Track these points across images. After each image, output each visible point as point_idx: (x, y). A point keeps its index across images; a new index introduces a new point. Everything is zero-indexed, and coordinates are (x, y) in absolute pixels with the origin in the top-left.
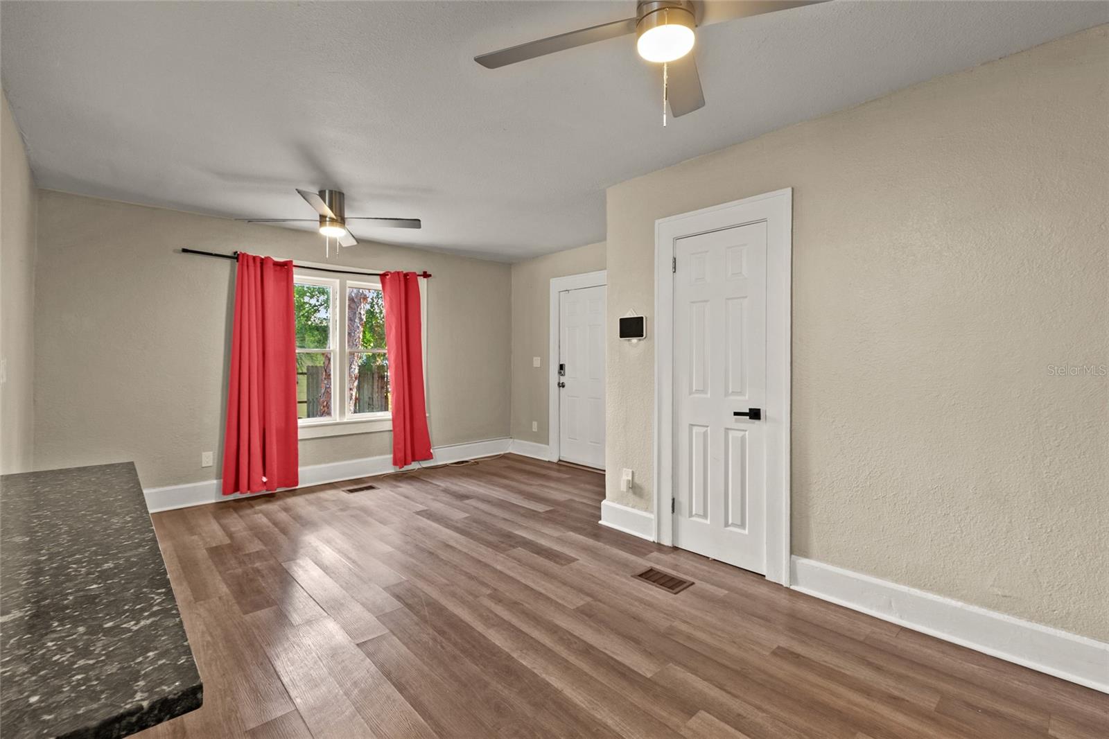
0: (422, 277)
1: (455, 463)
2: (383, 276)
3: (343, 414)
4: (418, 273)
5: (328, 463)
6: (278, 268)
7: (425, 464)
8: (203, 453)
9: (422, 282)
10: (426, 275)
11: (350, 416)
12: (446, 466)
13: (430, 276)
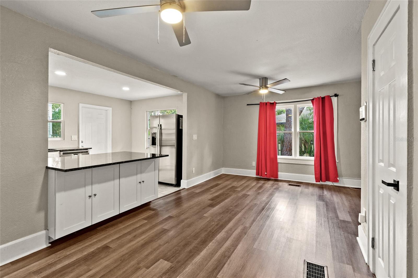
0: (334, 97)
1: (356, 188)
2: (312, 100)
3: (296, 155)
4: (331, 96)
5: (290, 173)
6: (272, 105)
7: (336, 184)
8: (253, 162)
9: (334, 100)
10: (336, 95)
11: (298, 157)
12: (349, 188)
13: (338, 95)
